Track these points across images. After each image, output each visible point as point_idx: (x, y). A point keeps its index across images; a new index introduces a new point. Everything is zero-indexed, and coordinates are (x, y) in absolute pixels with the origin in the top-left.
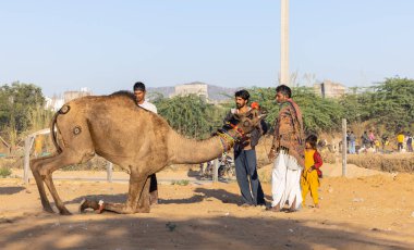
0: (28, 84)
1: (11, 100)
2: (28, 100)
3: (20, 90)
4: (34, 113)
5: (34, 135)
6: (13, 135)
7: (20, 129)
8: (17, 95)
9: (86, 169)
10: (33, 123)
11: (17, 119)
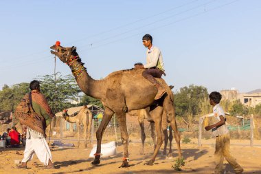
0: (199, 86)
1: (189, 95)
2: (199, 95)
3: (194, 90)
4: (203, 104)
5: (203, 117)
6: (190, 117)
7: (194, 113)
8: (192, 93)
9: (236, 139)
10: (202, 109)
11: (193, 108)
